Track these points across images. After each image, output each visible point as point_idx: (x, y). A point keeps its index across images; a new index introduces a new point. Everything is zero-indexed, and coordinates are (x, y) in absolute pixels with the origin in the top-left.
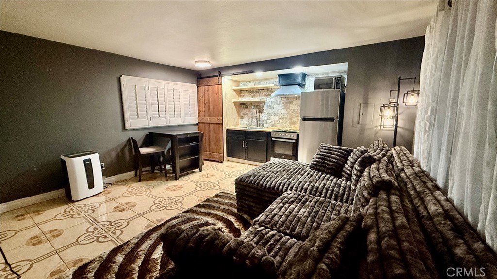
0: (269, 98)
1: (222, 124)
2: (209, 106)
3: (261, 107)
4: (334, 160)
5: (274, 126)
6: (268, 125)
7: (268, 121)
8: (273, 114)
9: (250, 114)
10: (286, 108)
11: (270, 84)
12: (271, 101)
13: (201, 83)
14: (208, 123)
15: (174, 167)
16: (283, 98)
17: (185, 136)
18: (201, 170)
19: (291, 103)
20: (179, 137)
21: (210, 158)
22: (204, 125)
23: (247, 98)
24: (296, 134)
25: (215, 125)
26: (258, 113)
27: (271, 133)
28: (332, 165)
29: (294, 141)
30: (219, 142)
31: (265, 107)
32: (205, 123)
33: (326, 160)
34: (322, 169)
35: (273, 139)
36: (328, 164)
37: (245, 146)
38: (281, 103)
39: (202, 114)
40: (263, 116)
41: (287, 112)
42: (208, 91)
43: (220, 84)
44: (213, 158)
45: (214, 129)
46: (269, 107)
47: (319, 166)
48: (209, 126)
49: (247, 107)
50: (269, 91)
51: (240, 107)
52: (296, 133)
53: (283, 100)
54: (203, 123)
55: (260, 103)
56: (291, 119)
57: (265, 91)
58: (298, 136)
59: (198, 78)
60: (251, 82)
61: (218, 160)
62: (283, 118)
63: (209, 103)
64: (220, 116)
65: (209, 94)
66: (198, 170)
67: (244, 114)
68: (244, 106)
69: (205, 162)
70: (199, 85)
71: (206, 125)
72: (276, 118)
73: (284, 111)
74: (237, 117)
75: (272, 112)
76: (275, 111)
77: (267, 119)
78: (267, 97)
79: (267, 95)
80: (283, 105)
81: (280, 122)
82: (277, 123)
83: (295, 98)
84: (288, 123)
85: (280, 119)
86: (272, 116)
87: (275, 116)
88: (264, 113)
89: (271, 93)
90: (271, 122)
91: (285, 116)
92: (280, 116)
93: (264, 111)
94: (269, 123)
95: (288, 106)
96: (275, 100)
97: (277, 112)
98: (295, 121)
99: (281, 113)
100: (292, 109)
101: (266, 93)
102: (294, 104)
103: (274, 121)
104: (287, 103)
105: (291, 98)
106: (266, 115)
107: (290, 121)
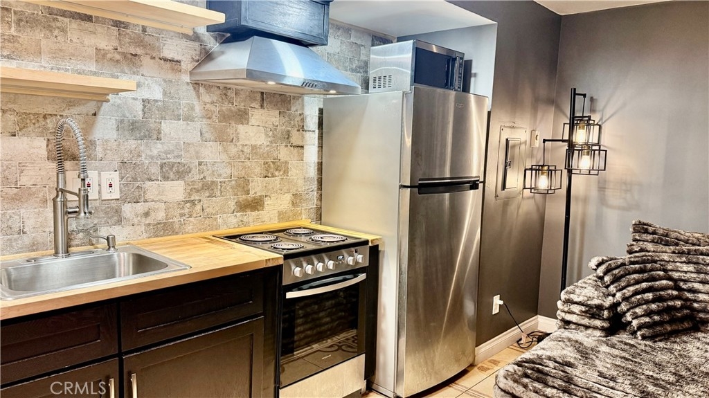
6: (128, 230)
19: (242, 117)
35: (289, 295)
46: (133, 128)
52: (366, 242)
53: (206, 98)
56: (243, 185)
57: (98, 28)
62: (208, 187)
75: (152, 157)
76: (167, 153)
77: (124, 199)
78: (116, 71)
79: (118, 57)
80: (205, 121)
81: (198, 207)
82: (182, 215)
83: (258, 96)
84: (232, 205)
85: (198, 191)
86: (150, 180)
87: (172, 175)
88: (97, 163)
89: (139, 51)
90: (147, 214)
91: (220, 175)
92: (197, 177)
93: (99, 149)
94: (136, 221)
95: (230, 131)
96: (165, 93)
97: (177, 156)
98: (258, 194)
99: (200, 164)
100: (247, 142)
101: (110, 48)
102: (253, 121)
103: (163, 206)
104: (225, 118)
105: (243, 95)
106: (115, 177)
107: (242, 197)
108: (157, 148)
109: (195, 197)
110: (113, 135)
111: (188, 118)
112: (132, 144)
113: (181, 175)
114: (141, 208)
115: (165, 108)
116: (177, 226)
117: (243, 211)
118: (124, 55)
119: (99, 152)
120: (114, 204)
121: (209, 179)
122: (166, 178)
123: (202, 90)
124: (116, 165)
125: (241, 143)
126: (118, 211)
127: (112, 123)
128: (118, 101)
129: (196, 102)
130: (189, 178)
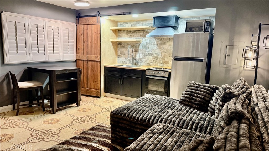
0: (144, 39)
1: (100, 62)
2: (88, 45)
3: (137, 46)
4: (201, 96)
5: (149, 64)
6: (143, 63)
7: (143, 60)
8: (147, 54)
9: (126, 53)
10: (160, 48)
11: (146, 25)
12: (147, 41)
13: (80, 22)
14: (86, 60)
15: (51, 101)
16: (158, 39)
17: (63, 72)
18: (78, 105)
19: (165, 44)
20: (57, 73)
21: (88, 93)
22: (82, 62)
23: (125, 38)
24: (168, 73)
25: (93, 63)
26: (134, 53)
27: (145, 71)
28: (199, 101)
29: (167, 79)
30: (96, 79)
31: (141, 47)
32: (83, 60)
33: (194, 96)
34: (190, 104)
35: (147, 77)
36: (196, 100)
37: (121, 83)
38: (155, 43)
39: (81, 51)
40: (139, 56)
41: (160, 52)
42: (87, 29)
43: (98, 23)
44: (90, 93)
45: (92, 66)
46: (145, 47)
47: (187, 101)
48: (88, 63)
49: (124, 47)
50: (144, 32)
51: (117, 47)
52: (168, 71)
53: (157, 41)
54: (81, 60)
55: (137, 43)
56: (164, 58)
57: (141, 31)
58: (170, 74)
59: (77, 17)
60: (129, 23)
61: (95, 95)
62: (157, 58)
63: (88, 41)
64: (98, 54)
65: (87, 33)
66: (75, 105)
67: (121, 53)
68: (121, 45)
69: (83, 97)
70: (78, 23)
71: (84, 62)
72: (151, 58)
73: (158, 51)
74: (115, 56)
75: (147, 52)
76: (150, 51)
77: (143, 58)
78: (143, 38)
79: (143, 35)
80: (157, 45)
81: (154, 61)
82: (151, 62)
83: (169, 39)
84: (161, 62)
85: (155, 58)
86: (147, 56)
87: (150, 55)
88: (139, 52)
89: (146, 34)
90: (146, 61)
91: (159, 56)
92: (154, 56)
93: (140, 50)
94: (144, 62)
95: (162, 47)
96: (150, 40)
97: (151, 52)
98: (168, 60)
99: (155, 53)
100: (166, 49)
101: (142, 34)
102: (167, 44)
103: (148, 60)
104: (161, 44)
105: (165, 39)
106: (142, 54)
107: (164, 61)
108: (148, 50)
109: (154, 59)
110: (142, 48)
111: (154, 45)
112: (144, 49)
113: (152, 55)
114: (145, 60)
115: (150, 43)
116: (150, 64)
117: (164, 63)
118: (144, 35)
119: (140, 51)
120: (141, 59)
121: (157, 56)
122: (149, 56)
123: (156, 39)
124: (142, 53)
125: (164, 49)
126: (142, 60)
127: (142, 46)
128: (143, 43)
129: (155, 42)
130: (153, 56)
